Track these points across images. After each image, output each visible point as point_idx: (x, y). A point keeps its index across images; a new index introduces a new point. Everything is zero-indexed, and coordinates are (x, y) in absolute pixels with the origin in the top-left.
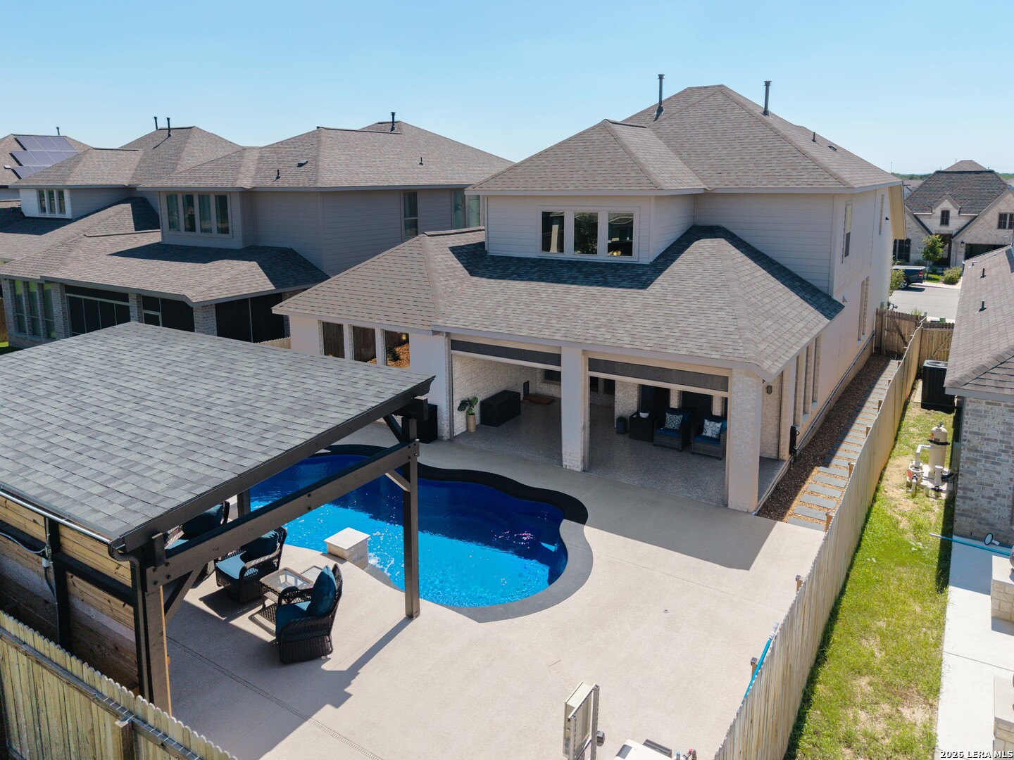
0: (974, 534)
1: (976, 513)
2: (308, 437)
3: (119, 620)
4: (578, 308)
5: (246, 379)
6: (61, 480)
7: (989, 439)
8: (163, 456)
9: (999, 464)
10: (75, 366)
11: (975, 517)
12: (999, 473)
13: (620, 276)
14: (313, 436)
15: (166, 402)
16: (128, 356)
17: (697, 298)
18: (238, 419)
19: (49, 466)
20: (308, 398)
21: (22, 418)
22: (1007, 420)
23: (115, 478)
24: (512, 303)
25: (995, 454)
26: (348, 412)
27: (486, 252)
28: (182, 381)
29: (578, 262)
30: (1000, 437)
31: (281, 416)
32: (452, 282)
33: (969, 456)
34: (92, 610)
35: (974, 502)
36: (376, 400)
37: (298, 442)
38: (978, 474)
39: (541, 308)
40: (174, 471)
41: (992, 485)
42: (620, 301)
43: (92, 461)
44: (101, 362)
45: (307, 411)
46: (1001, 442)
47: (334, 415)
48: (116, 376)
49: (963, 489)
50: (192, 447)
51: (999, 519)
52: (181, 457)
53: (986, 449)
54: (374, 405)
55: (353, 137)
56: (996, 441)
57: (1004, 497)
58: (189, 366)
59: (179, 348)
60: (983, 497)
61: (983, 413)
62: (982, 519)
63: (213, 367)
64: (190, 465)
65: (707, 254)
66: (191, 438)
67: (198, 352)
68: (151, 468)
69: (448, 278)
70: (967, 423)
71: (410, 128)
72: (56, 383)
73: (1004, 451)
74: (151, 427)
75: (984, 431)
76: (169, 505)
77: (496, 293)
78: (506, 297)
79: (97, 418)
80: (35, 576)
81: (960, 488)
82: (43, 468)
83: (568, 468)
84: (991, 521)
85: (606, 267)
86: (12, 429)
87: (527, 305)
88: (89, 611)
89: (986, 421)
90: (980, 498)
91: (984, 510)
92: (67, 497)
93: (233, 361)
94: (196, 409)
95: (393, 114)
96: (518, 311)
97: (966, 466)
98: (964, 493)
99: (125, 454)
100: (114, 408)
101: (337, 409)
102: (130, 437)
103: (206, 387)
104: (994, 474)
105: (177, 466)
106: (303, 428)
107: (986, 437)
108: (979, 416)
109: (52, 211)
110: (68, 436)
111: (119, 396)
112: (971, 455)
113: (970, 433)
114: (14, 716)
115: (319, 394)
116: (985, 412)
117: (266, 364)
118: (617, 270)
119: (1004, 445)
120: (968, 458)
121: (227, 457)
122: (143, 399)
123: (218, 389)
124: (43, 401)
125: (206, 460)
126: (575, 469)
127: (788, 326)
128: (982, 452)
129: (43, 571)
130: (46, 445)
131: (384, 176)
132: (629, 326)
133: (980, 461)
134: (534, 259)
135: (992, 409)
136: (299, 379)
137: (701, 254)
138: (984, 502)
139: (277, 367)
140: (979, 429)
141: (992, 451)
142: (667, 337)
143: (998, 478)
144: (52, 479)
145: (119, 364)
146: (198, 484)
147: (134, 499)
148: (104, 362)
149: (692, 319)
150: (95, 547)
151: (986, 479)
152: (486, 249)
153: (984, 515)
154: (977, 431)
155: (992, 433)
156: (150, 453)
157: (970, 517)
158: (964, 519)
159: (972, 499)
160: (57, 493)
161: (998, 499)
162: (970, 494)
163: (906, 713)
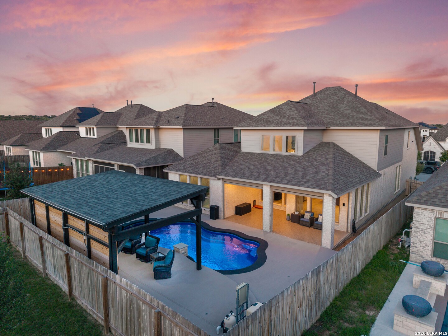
0: (417, 261)
1: (418, 253)
2: (164, 202)
3: (105, 254)
4: (271, 170)
5: (148, 187)
6: (90, 210)
7: (422, 224)
8: (119, 206)
9: (427, 233)
10: (95, 182)
11: (417, 254)
12: (427, 237)
13: (289, 160)
14: (165, 202)
15: (122, 192)
16: (112, 180)
17: (316, 168)
18: (144, 197)
19: (86, 207)
20: (166, 192)
21: (79, 195)
22: (429, 216)
23: (105, 211)
24: (247, 169)
25: (425, 230)
26: (177, 196)
27: (241, 151)
28: (128, 187)
29: (274, 155)
30: (427, 223)
31: (156, 197)
32: (226, 161)
33: (415, 230)
34: (97, 251)
35: (417, 248)
36: (187, 193)
37: (161, 203)
38: (418, 237)
39: (257, 170)
40: (122, 209)
41: (424, 242)
42: (287, 169)
43: (99, 206)
44: (103, 181)
45: (165, 196)
46: (427, 225)
47: (173, 197)
48: (107, 185)
49: (413, 243)
50: (128, 204)
51: (426, 255)
52: (124, 206)
53: (422, 228)
54: (186, 194)
55: (197, 108)
56: (425, 224)
57: (429, 246)
58: (131, 183)
59: (128, 178)
60: (420, 246)
61: (420, 213)
62: (420, 255)
63: (138, 183)
64: (127, 208)
65: (324, 152)
66: (128, 202)
67: (134, 179)
68: (115, 208)
69: (225, 159)
70: (414, 217)
71: (219, 104)
72: (89, 186)
73: (428, 228)
74: (117, 198)
75: (421, 220)
76: (119, 217)
77: (242, 165)
78: (245, 166)
79: (101, 196)
80: (81, 242)
81: (412, 243)
82: (85, 207)
83: (265, 230)
84: (423, 256)
85: (285, 156)
86: (76, 198)
87: (252, 169)
88: (97, 252)
89: (422, 216)
90: (419, 247)
91: (421, 252)
92: (91, 214)
93: (145, 182)
94: (131, 194)
95: (213, 99)
96: (249, 171)
97: (414, 234)
98: (413, 245)
99: (108, 205)
100: (106, 193)
101: (174, 195)
102: (110, 201)
103: (135, 189)
104: (425, 237)
105: (123, 208)
106: (162, 200)
107: (422, 223)
108: (419, 214)
109: (90, 135)
110: (92, 200)
111: (108, 190)
113: (416, 221)
114: (74, 282)
115: (170, 191)
116: (421, 213)
117: (155, 183)
118: (288, 157)
119: (428, 226)
120: (415, 231)
121: (138, 207)
122: (115, 191)
123: (139, 189)
124: (85, 191)
125: (132, 207)
126: (267, 231)
127: (351, 180)
128: (420, 229)
129: (84, 241)
130: (86, 202)
131: (207, 123)
132: (288, 178)
133: (419, 232)
134: (258, 153)
135: (424, 212)
136: (165, 187)
137: (322, 152)
138: (421, 248)
139: (158, 184)
140: (419, 220)
141: (424, 228)
142: (301, 181)
143: (426, 239)
144: (87, 210)
145: (109, 182)
146: (128, 213)
147: (110, 216)
148: (104, 181)
149: (312, 175)
150: (99, 231)
151: (421, 239)
152: (241, 149)
153: (421, 253)
154: (418, 220)
155: (424, 221)
156: (116, 205)
157: (416, 254)
158: (413, 255)
159: (416, 247)
160: (89, 213)
161: (426, 247)
162: (415, 245)
163: (367, 313)
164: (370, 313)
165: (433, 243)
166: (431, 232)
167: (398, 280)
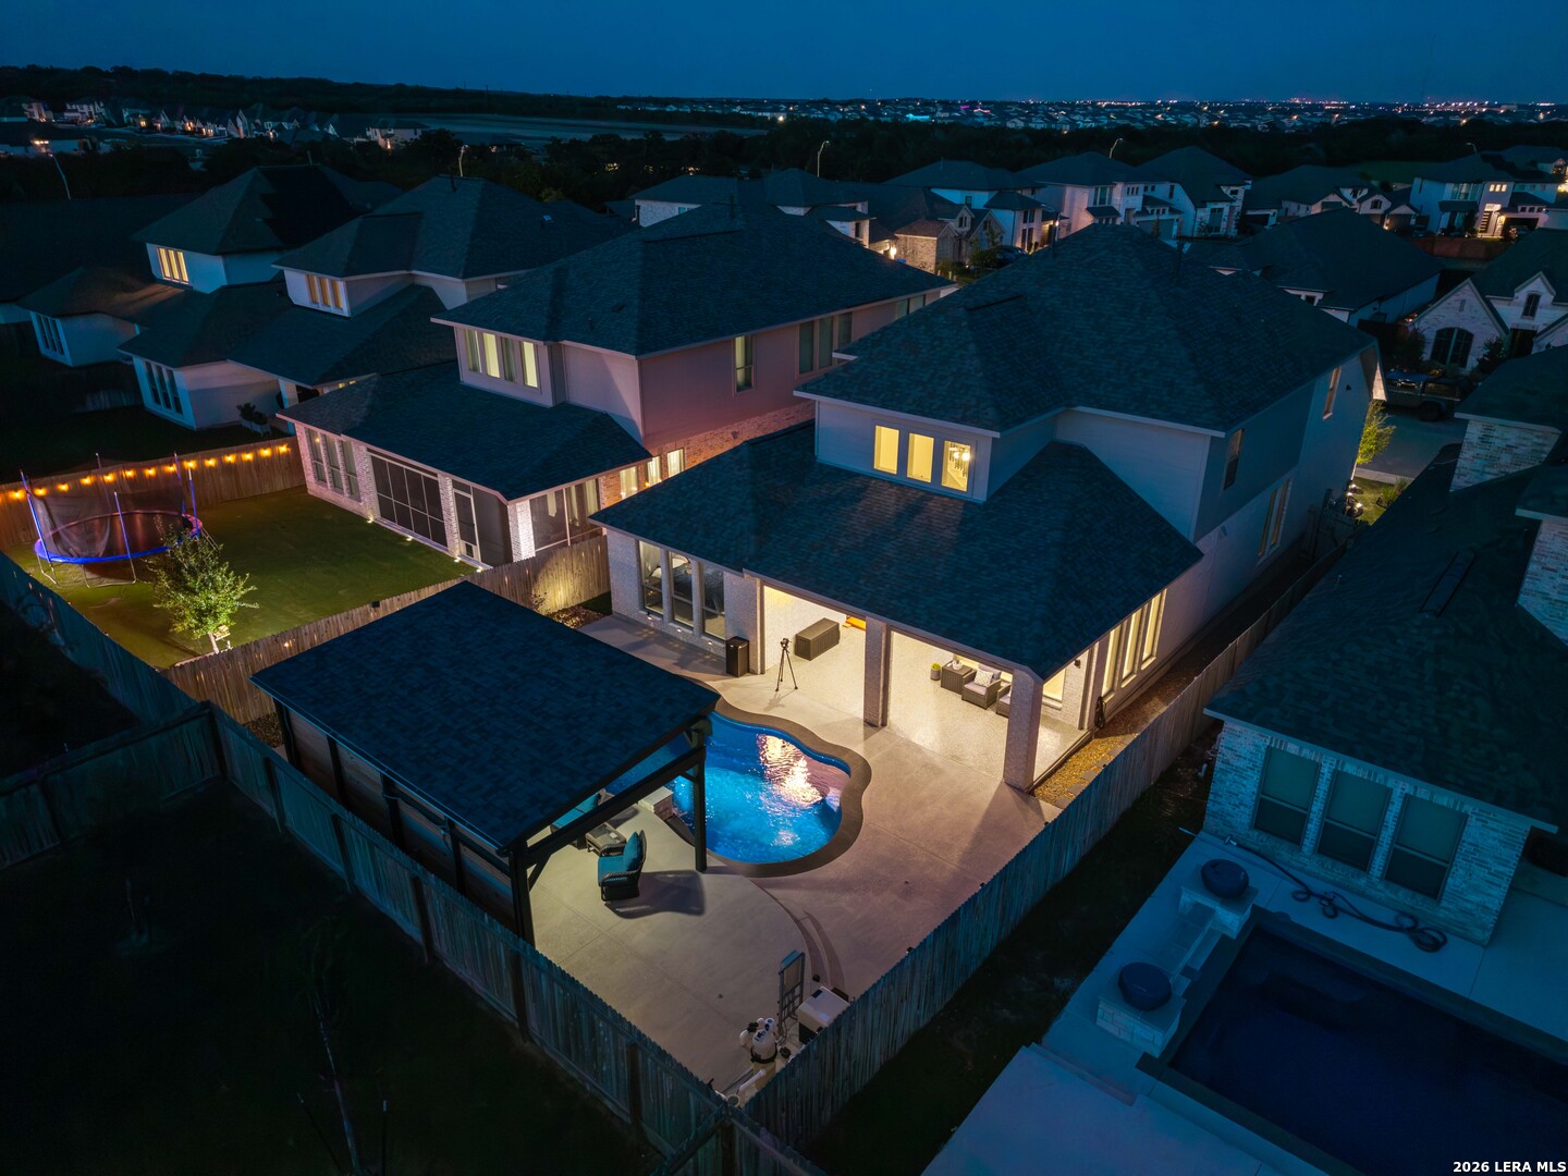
0: (1218, 835)
1: (1222, 816)
6: (456, 790)
7: (1238, 756)
9: (1246, 779)
11: (1220, 819)
12: (1245, 786)
22: (1256, 743)
25: (1244, 770)
27: (815, 458)
30: (1249, 756)
35: (1221, 806)
38: (1228, 783)
41: (1238, 795)
43: (472, 773)
46: (1250, 760)
49: (1214, 794)
51: (1239, 823)
53: (1236, 764)
56: (1245, 758)
57: (1246, 806)
60: (1229, 803)
61: (1237, 733)
62: (1227, 821)
70: (1224, 738)
73: (1250, 768)
75: (1237, 748)
82: (439, 775)
84: (1232, 824)
89: (1239, 740)
90: (1227, 804)
91: (1229, 815)
92: (463, 807)
97: (1218, 775)
98: (1214, 797)
104: (1241, 786)
107: (1238, 753)
108: (1234, 735)
112: (1223, 766)
113: (1226, 748)
119: (1251, 763)
120: (1221, 769)
128: (1232, 766)
131: (712, 322)
133: (1230, 773)
135: (1245, 730)
138: (1229, 808)
141: (1241, 766)
143: (1243, 789)
144: (448, 787)
147: (507, 814)
151: (1233, 789)
152: (815, 455)
153: (1228, 818)
154: (1231, 747)
155: (1243, 751)
157: (1217, 817)
158: (1211, 818)
159: (1220, 804)
161: (1242, 807)
162: (1219, 799)
163: (1057, 981)
164: (1061, 983)
165: (1256, 801)
166: (1255, 777)
167: (1152, 892)
